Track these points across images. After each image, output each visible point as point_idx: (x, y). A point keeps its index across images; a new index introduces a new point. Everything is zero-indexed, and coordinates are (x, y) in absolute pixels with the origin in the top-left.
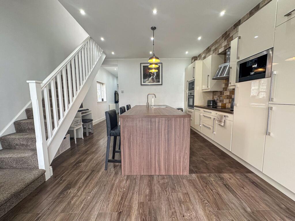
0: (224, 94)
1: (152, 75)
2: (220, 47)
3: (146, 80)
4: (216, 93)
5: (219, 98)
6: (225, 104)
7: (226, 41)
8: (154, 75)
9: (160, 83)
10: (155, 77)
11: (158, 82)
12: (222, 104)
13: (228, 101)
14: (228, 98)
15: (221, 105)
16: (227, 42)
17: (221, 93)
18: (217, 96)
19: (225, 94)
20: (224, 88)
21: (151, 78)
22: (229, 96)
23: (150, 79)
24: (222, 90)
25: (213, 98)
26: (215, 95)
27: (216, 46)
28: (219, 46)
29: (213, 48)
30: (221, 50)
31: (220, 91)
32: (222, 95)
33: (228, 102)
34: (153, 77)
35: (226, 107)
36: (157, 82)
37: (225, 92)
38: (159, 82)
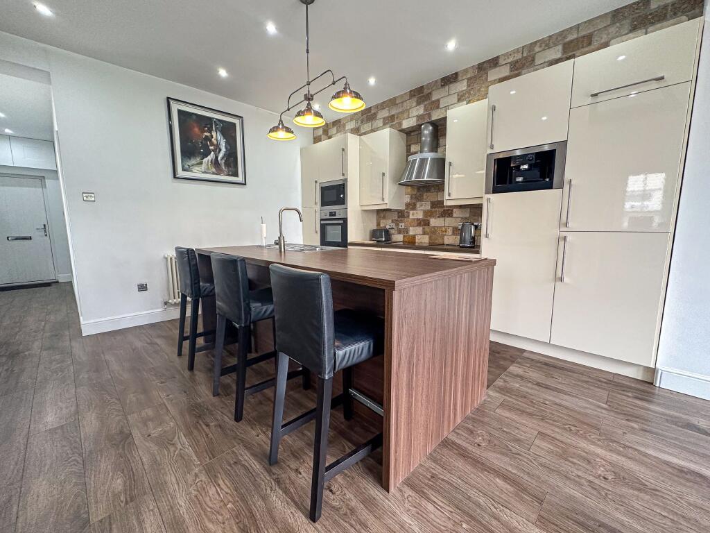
0: (408, 216)
1: (212, 148)
2: (405, 116)
3: (193, 161)
4: (388, 213)
5: (397, 225)
6: (414, 237)
7: (422, 106)
8: (220, 150)
9: (240, 179)
10: (222, 158)
11: (232, 175)
12: (404, 236)
13: (419, 230)
14: (419, 225)
15: (402, 240)
16: (426, 110)
17: (401, 214)
18: (390, 220)
19: (411, 216)
20: (408, 205)
21: (209, 158)
22: (423, 220)
23: (205, 160)
24: (402, 207)
25: (378, 224)
26: (384, 218)
27: (393, 112)
28: (402, 113)
29: (384, 113)
30: (407, 124)
31: (396, 210)
32: (404, 217)
33: (421, 233)
34: (217, 158)
35: (415, 242)
36: (228, 175)
37: (411, 212)
38: (236, 174)
